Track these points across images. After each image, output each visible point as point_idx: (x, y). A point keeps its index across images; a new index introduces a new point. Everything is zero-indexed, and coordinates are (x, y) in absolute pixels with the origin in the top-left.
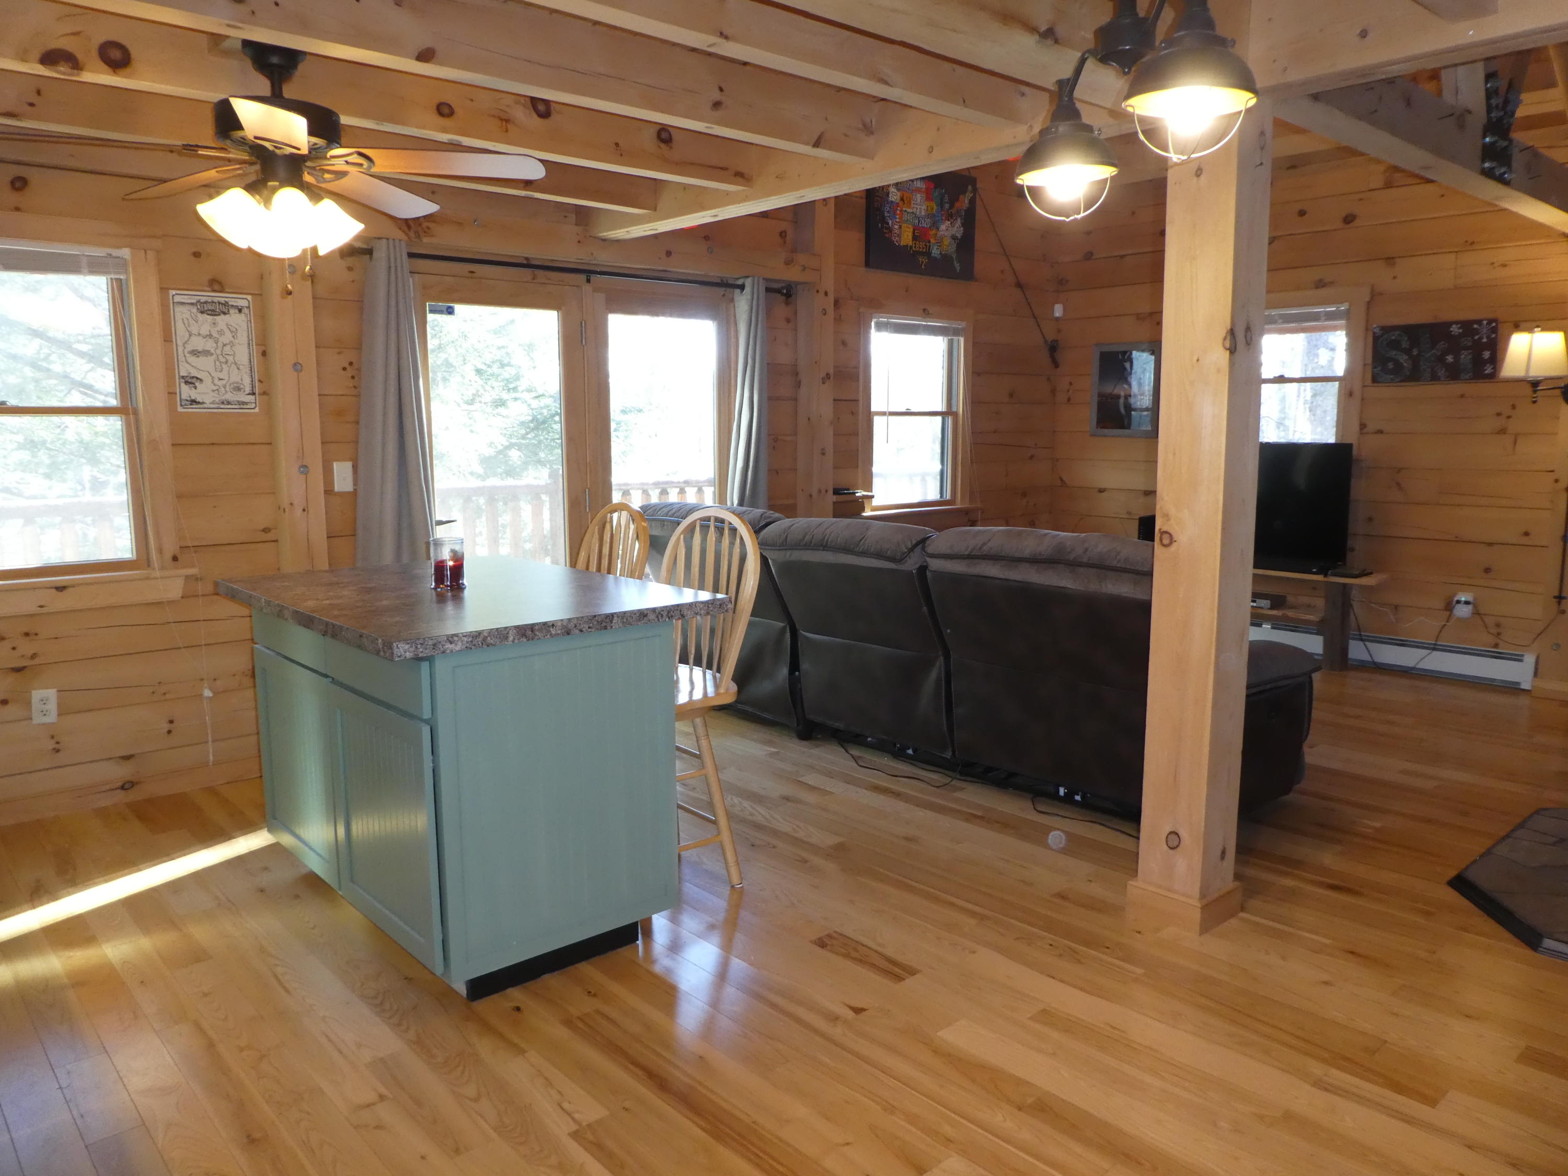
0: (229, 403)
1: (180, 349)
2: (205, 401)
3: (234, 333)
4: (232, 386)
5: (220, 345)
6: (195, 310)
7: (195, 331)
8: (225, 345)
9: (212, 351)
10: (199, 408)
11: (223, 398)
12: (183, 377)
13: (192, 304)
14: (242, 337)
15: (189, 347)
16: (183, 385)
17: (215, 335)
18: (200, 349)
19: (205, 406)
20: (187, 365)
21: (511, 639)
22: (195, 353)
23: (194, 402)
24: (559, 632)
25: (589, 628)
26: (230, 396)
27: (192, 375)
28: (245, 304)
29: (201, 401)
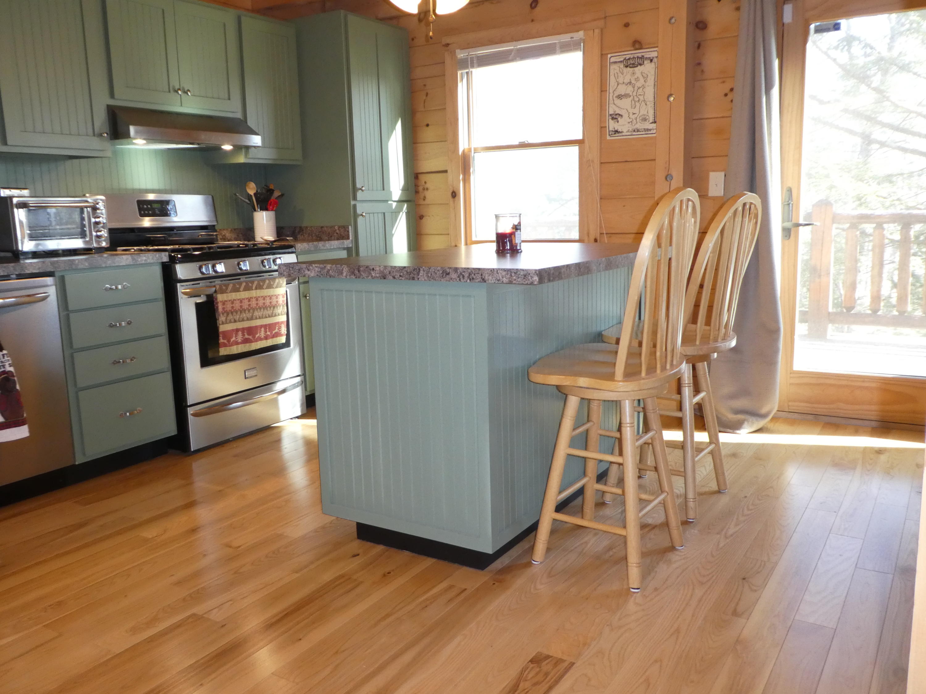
0: (638, 131)
1: (611, 95)
2: (623, 130)
3: (646, 78)
4: (641, 118)
5: (636, 88)
6: (622, 66)
7: (621, 81)
8: (639, 88)
9: (631, 94)
10: (621, 136)
11: (635, 127)
12: (611, 115)
13: (621, 62)
14: (651, 81)
15: (616, 94)
16: (610, 120)
17: (633, 82)
18: (623, 93)
19: (623, 134)
20: (614, 106)
21: (344, 274)
22: (620, 97)
23: (616, 132)
24: (378, 275)
25: (400, 276)
26: (639, 126)
27: (616, 113)
28: (654, 54)
29: (621, 131)
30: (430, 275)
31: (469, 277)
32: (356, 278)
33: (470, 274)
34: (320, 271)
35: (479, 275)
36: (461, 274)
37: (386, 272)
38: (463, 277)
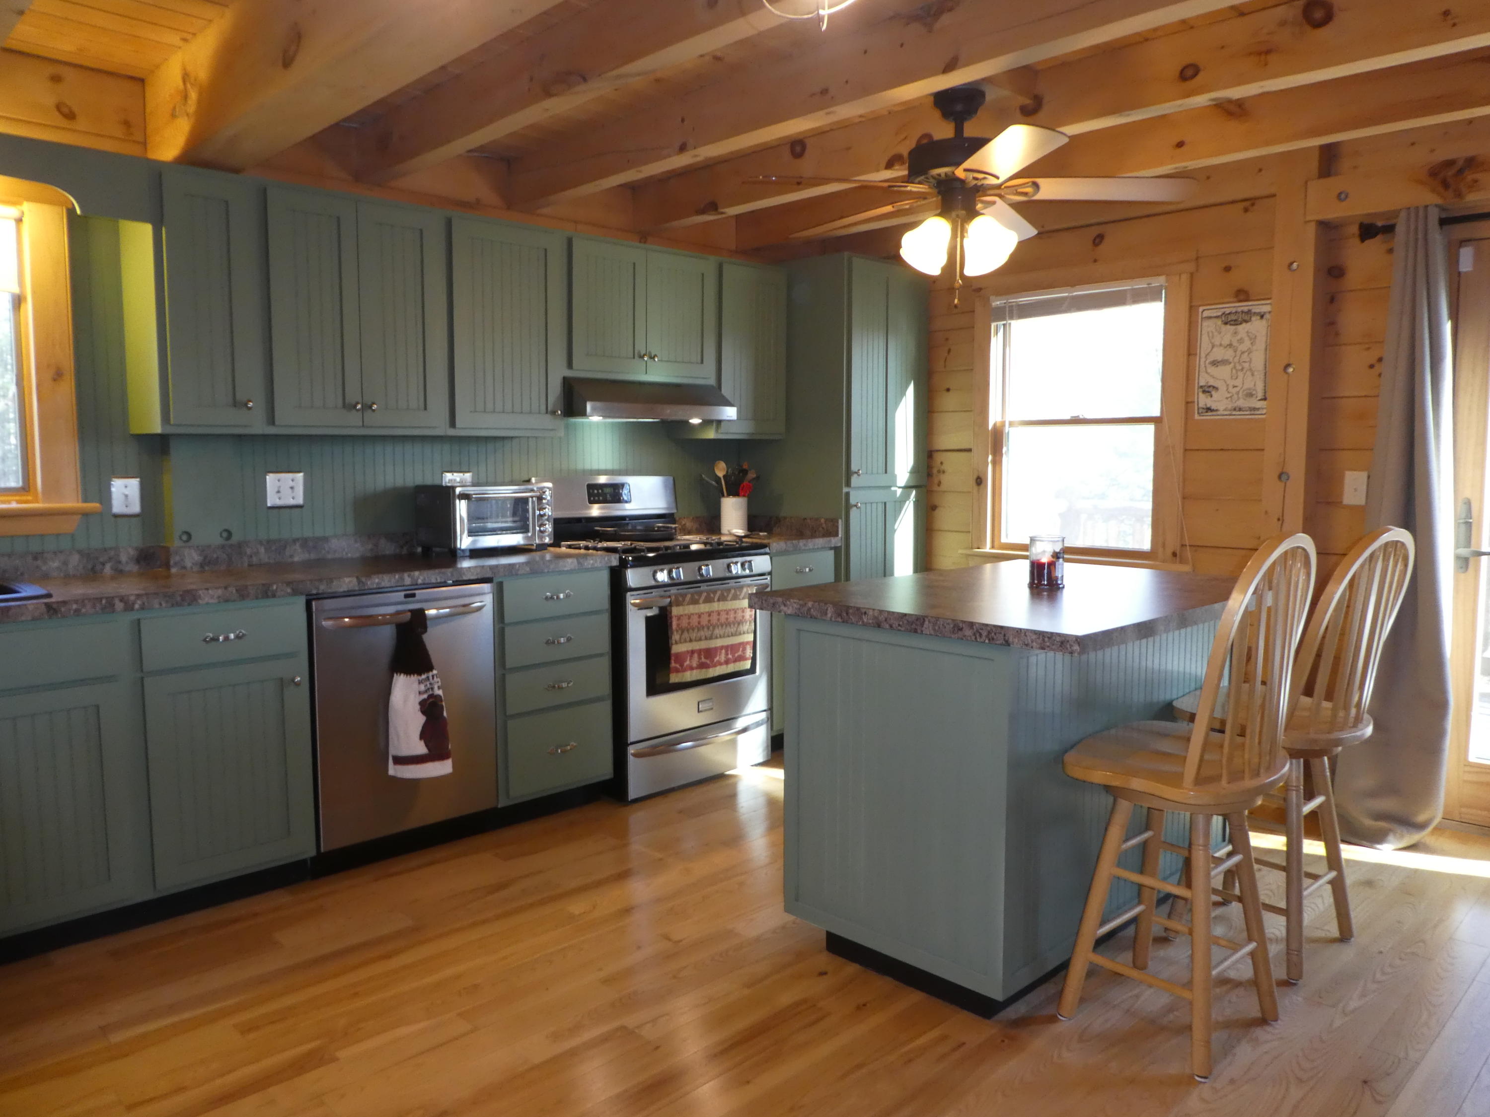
0: (1240, 410)
1: (1203, 360)
2: (1218, 408)
3: (1253, 340)
4: (1245, 393)
5: (1238, 353)
6: (1219, 322)
7: (1217, 343)
8: (1243, 353)
9: (1231, 360)
10: (1214, 415)
11: (1236, 405)
12: (1201, 387)
13: (1217, 317)
14: (1261, 344)
15: (1211, 359)
16: (1201, 394)
17: (1235, 344)
18: (1219, 359)
19: (1219, 413)
20: (1206, 375)
22: (1215, 363)
23: (1209, 409)
24: (871, 621)
25: (899, 625)
26: (1241, 403)
27: (1209, 384)
28: (1265, 309)
29: (1215, 408)
30: (937, 628)
31: (987, 636)
32: (843, 622)
33: (989, 633)
34: (799, 609)
35: (1002, 636)
36: (977, 631)
37: (882, 618)
38: (981, 635)
